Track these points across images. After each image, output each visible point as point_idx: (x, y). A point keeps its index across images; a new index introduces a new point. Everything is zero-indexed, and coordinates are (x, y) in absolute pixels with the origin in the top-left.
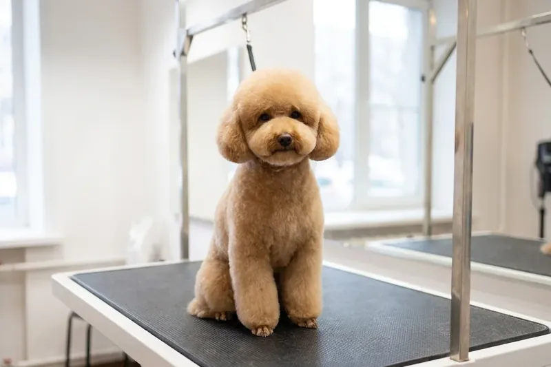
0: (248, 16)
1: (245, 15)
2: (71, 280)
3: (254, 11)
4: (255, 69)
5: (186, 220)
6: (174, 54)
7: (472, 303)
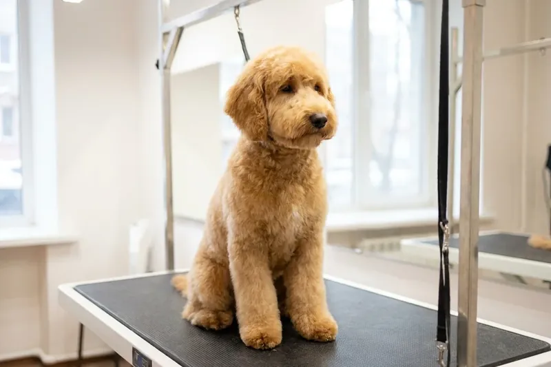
0: (241, 9)
1: (237, 7)
2: (74, 291)
3: (246, 4)
4: (249, 58)
5: (170, 218)
6: (157, 66)
7: (479, 320)
